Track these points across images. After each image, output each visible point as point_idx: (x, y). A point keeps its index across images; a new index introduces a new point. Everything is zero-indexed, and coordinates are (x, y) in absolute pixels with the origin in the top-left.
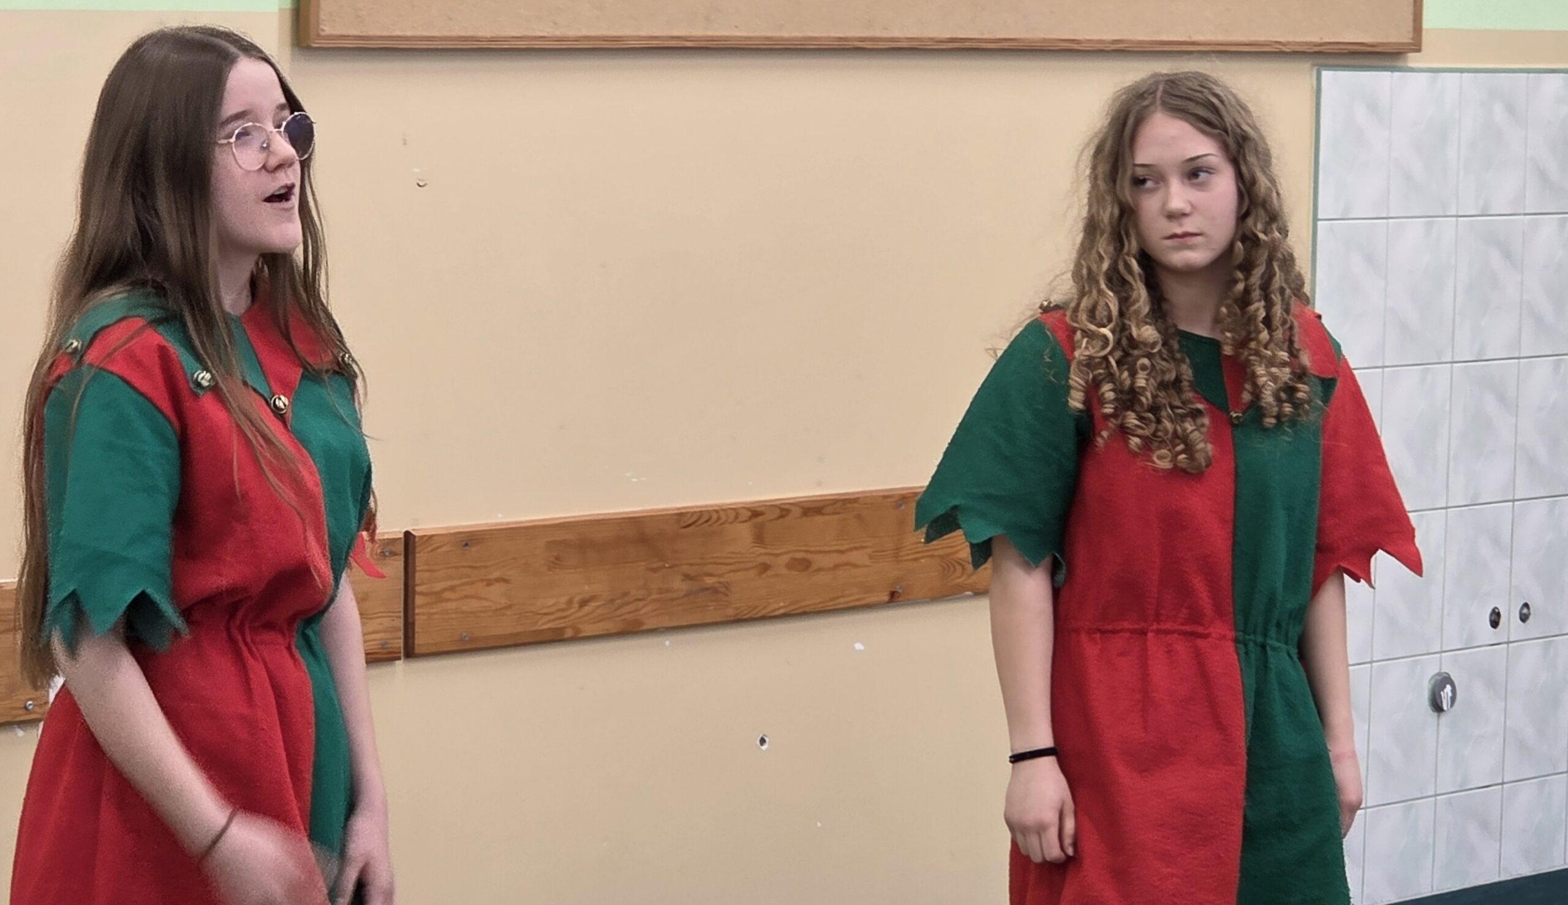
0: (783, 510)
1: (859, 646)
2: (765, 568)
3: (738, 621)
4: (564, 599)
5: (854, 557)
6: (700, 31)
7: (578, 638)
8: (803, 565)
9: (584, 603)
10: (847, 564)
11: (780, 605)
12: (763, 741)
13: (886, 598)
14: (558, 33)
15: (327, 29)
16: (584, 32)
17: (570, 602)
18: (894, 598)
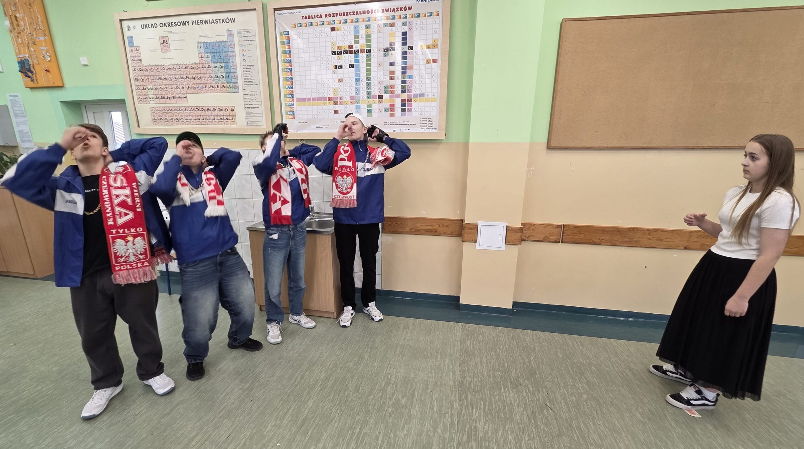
0: (656, 230)
1: (675, 255)
2: (650, 239)
3: (641, 247)
4: (598, 238)
5: (675, 240)
6: (646, 145)
7: (600, 244)
8: (661, 240)
9: (602, 240)
10: (673, 241)
11: (653, 246)
12: (646, 267)
13: (683, 248)
14: (607, 146)
15: (552, 146)
16: (615, 146)
17: (599, 239)
18: (685, 248)
